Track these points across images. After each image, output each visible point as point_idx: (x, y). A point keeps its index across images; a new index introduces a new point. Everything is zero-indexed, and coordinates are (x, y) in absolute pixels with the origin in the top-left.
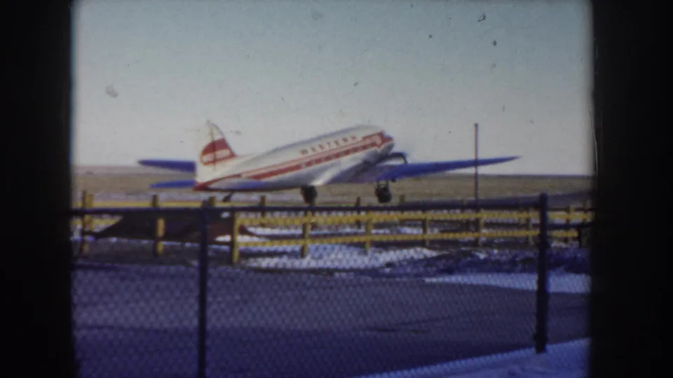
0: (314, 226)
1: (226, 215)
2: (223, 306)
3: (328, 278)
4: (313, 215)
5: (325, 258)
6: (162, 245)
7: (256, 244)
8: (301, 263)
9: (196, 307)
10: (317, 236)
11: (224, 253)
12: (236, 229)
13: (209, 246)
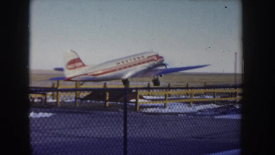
0: (170, 96)
1: (134, 91)
2: (133, 128)
3: (176, 116)
4: (169, 90)
5: (174, 108)
6: (108, 103)
7: (146, 103)
8: (165, 110)
9: (123, 128)
10: (171, 99)
11: (133, 106)
12: (138, 97)
13: (128, 104)
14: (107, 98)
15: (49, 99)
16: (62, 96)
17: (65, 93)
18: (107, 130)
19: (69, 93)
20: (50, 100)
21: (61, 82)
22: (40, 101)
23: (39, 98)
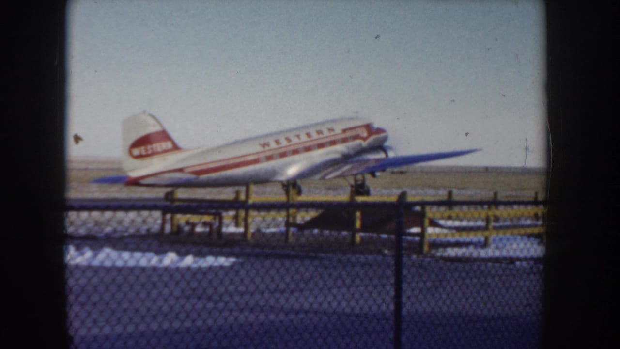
0: (497, 219)
1: (418, 208)
2: (416, 292)
3: (511, 266)
4: (497, 208)
5: (508, 247)
6: (358, 237)
7: (446, 235)
8: (487, 253)
9: (392, 293)
10: (501, 228)
11: (416, 243)
12: (427, 222)
13: (404, 237)
14: (358, 224)
15: (227, 226)
16: (258, 219)
17: (263, 214)
18: (357, 296)
19: (273, 213)
20: (232, 229)
21: (253, 188)
22: (208, 229)
23: (205, 224)
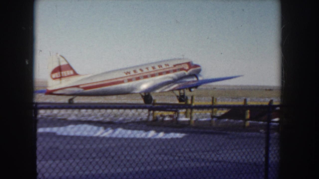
1: (278, 108)
6: (248, 123)
11: (276, 126)
13: (271, 123)
14: (248, 116)
16: (198, 114)
17: (200, 111)
18: (246, 153)
19: (205, 111)
20: (183, 119)
22: (171, 119)
23: (170, 116)
